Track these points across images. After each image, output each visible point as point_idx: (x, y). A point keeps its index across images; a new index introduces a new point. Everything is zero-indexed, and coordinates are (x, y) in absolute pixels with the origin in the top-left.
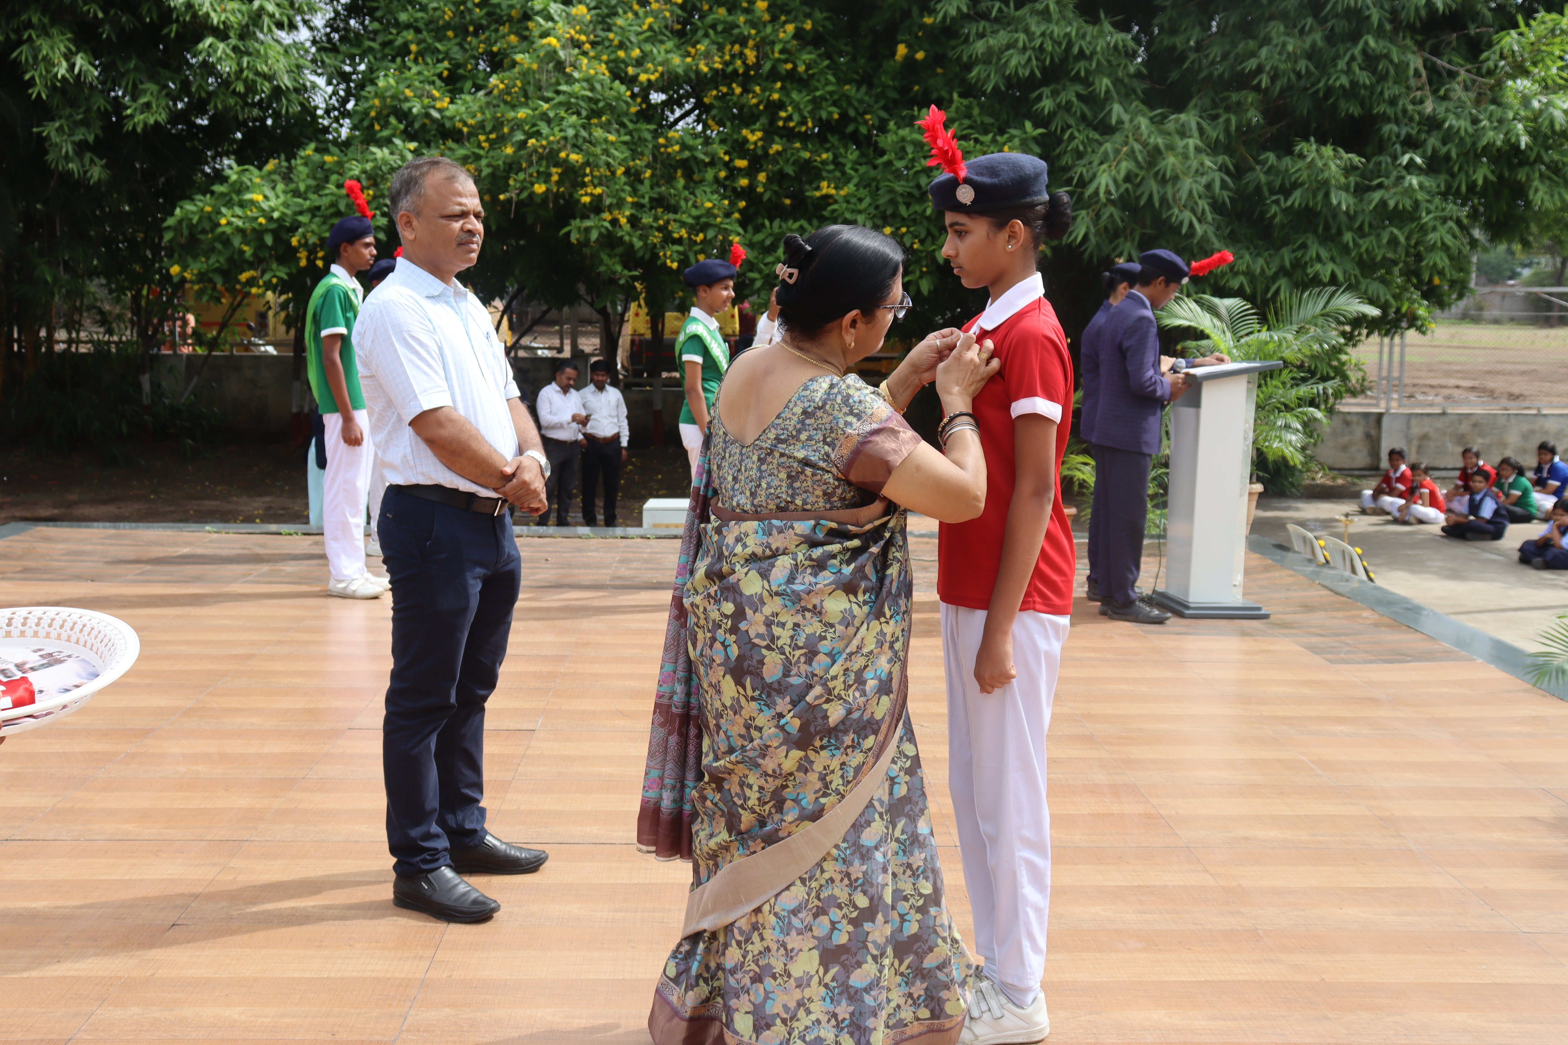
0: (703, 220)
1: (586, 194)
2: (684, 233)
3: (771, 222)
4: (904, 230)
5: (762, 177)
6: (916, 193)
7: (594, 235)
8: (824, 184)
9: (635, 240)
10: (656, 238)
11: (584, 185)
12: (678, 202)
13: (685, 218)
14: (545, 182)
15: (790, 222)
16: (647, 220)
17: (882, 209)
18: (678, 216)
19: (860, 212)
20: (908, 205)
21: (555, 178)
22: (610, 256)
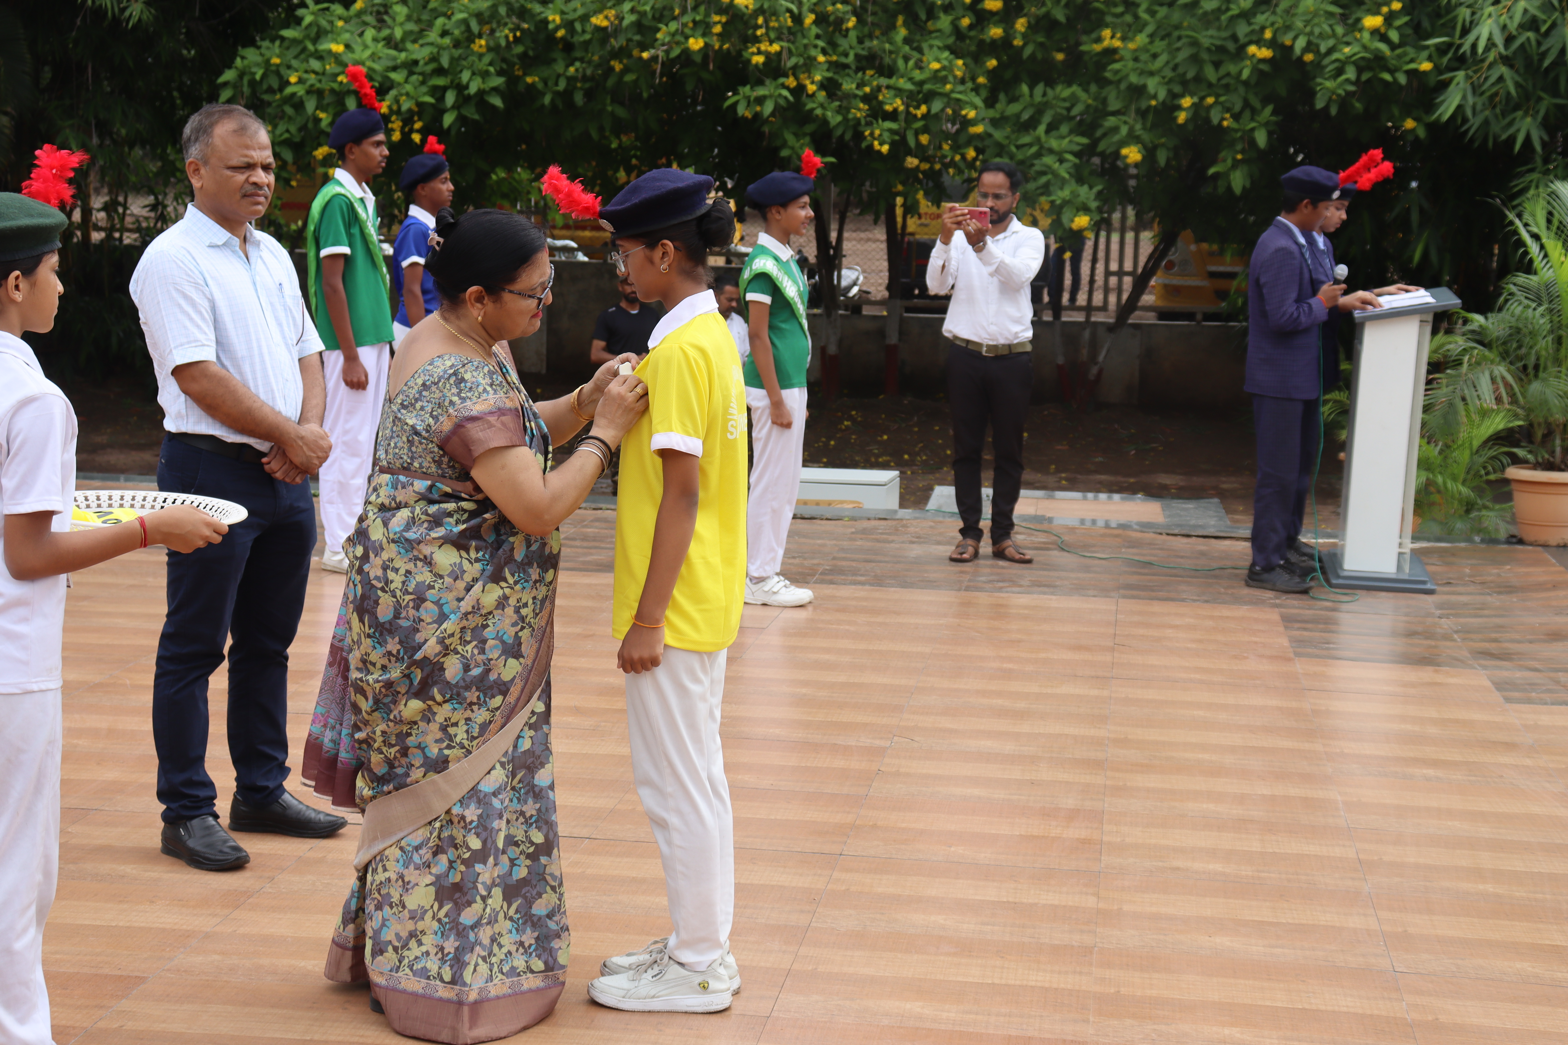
0: (927, 87)
1: (759, 52)
2: (898, 104)
3: (1031, 88)
4: (1210, 100)
5: (1021, 24)
6: (1231, 46)
7: (768, 108)
8: (1107, 33)
9: (829, 114)
10: (859, 111)
11: (756, 40)
12: (895, 62)
13: (903, 83)
14: (704, 35)
15: (1059, 88)
16: (848, 86)
17: (1181, 70)
18: (892, 81)
19: (1152, 74)
20: (1217, 65)
21: (718, 29)
22: (797, 135)
